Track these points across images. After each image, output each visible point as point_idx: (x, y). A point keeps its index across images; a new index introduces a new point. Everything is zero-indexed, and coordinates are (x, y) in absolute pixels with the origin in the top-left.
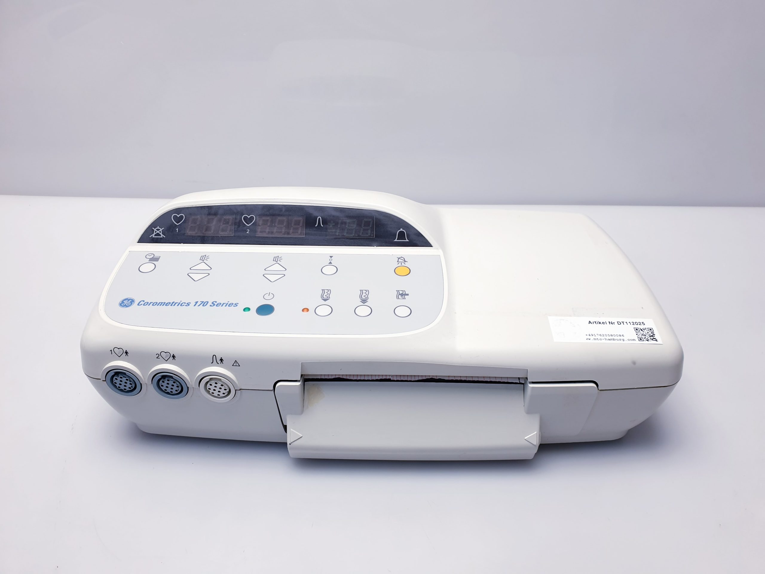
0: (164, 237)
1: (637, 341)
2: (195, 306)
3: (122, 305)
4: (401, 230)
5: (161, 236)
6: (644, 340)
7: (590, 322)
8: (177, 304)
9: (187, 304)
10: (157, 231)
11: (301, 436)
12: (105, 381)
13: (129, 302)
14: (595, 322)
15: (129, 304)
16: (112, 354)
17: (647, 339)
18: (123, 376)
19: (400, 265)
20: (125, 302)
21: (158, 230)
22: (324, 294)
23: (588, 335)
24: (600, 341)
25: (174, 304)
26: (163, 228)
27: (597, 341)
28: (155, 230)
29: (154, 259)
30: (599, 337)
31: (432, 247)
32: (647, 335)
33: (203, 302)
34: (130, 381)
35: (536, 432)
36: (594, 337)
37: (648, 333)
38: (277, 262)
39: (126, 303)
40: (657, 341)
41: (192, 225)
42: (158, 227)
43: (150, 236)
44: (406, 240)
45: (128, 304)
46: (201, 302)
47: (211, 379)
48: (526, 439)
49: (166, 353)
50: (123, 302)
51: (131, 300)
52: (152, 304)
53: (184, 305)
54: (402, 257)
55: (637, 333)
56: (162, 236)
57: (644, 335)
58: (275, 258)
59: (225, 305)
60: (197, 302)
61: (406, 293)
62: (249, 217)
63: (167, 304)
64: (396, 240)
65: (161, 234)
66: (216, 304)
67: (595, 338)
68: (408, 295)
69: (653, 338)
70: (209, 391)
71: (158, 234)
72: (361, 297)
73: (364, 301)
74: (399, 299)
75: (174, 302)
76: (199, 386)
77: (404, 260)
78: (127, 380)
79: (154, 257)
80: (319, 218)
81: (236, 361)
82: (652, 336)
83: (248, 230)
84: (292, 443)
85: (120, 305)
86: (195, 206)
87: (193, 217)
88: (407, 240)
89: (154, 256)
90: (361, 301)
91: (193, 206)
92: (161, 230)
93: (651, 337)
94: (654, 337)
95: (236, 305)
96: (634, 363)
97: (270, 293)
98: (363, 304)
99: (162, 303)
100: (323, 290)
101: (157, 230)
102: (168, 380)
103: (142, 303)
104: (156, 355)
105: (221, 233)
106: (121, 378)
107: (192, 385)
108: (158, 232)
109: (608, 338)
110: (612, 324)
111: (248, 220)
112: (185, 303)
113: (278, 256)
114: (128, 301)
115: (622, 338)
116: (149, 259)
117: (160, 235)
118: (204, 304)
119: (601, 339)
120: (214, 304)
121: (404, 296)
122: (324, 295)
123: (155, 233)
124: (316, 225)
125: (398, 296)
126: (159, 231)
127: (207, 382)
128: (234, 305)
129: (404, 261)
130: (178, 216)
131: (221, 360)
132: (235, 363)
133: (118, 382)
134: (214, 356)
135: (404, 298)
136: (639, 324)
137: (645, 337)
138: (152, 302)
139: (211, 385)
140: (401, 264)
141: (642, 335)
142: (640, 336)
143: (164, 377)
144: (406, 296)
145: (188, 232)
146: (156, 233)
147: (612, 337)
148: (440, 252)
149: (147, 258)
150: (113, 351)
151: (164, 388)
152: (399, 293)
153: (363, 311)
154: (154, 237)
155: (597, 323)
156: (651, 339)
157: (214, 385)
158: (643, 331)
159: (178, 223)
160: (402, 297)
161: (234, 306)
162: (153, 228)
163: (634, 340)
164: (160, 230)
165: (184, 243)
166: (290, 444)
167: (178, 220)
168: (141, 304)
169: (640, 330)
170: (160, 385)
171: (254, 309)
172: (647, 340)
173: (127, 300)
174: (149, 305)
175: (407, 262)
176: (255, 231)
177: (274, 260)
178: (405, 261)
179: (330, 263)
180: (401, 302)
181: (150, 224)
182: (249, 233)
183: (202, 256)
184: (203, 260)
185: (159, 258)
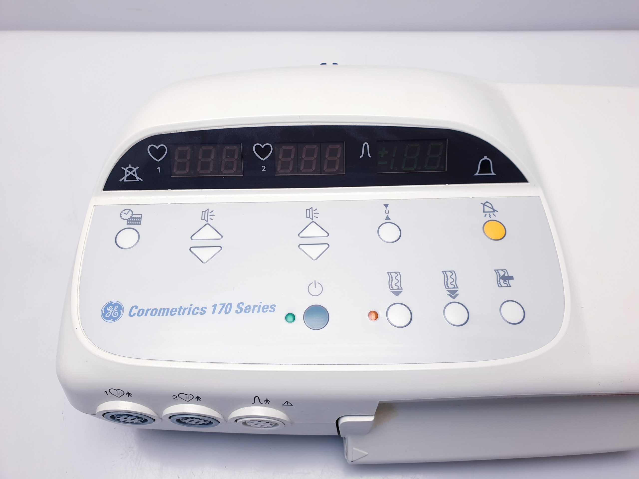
0: (142, 180)
2: (213, 313)
3: (106, 316)
4: (486, 158)
5: (136, 179)
8: (187, 311)
9: (202, 309)
10: (128, 171)
11: (367, 453)
12: (103, 417)
13: (115, 310)
15: (116, 314)
16: (107, 395)
18: (128, 416)
19: (488, 218)
20: (109, 310)
21: (130, 170)
22: (392, 282)
25: (182, 310)
26: (138, 168)
28: (126, 170)
29: (134, 221)
31: (527, 182)
33: (224, 305)
34: (138, 418)
38: (312, 219)
39: (111, 311)
41: (180, 161)
42: (130, 165)
43: (121, 180)
44: (491, 173)
45: (114, 315)
46: (221, 306)
47: (252, 420)
49: (186, 394)
50: (106, 310)
51: (117, 306)
52: (149, 312)
53: (197, 313)
54: (487, 202)
56: (138, 179)
58: (308, 212)
59: (257, 309)
61: (510, 275)
62: (263, 147)
63: (172, 312)
64: (477, 174)
65: (136, 175)
66: (243, 307)
68: (512, 278)
71: (131, 177)
72: (446, 285)
73: (453, 293)
74: (502, 287)
75: (181, 308)
76: (235, 422)
77: (492, 208)
78: (134, 418)
79: (133, 216)
80: (366, 145)
83: (264, 167)
84: (354, 461)
85: (103, 315)
86: (181, 132)
87: (179, 148)
88: (493, 174)
89: (132, 214)
90: (449, 293)
91: (177, 131)
92: (135, 170)
95: (272, 308)
97: (315, 282)
98: (453, 300)
100: (389, 274)
101: (128, 169)
103: (135, 311)
104: (173, 396)
105: (224, 173)
106: (125, 417)
107: (225, 421)
108: (131, 173)
111: (263, 152)
112: (198, 308)
113: (312, 208)
114: (113, 308)
116: (127, 220)
117: (135, 177)
118: (226, 308)
120: (241, 309)
121: (507, 281)
122: (393, 284)
123: (126, 176)
124: (361, 155)
125: (499, 280)
126: (133, 171)
128: (270, 309)
129: (492, 210)
130: (157, 148)
131: (267, 400)
132: (286, 403)
133: (121, 419)
134: (256, 397)
135: (509, 285)
138: (150, 309)
140: (490, 216)
144: (510, 281)
145: (175, 170)
146: (128, 175)
148: (539, 192)
149: (123, 219)
150: (108, 391)
152: (500, 275)
153: (456, 313)
154: (125, 180)
159: (158, 159)
160: (505, 282)
161: (269, 311)
162: (122, 168)
164: (133, 169)
165: (171, 189)
167: (158, 153)
168: (135, 314)
171: (299, 316)
173: (112, 306)
174: (146, 315)
175: (497, 211)
176: (275, 169)
177: (308, 216)
178: (494, 211)
179: (388, 218)
180: (506, 294)
181: (118, 161)
182: (265, 171)
183: (204, 213)
184: (206, 219)
185: (141, 217)
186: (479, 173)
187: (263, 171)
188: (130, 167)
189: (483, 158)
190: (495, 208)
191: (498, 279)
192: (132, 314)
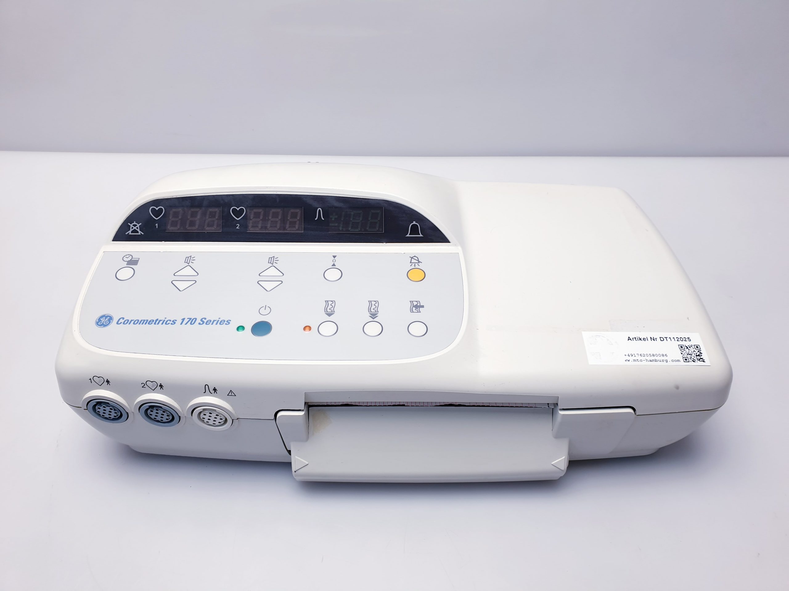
0: (143, 234)
1: (682, 363)
2: (181, 324)
3: (99, 324)
4: (414, 223)
5: (138, 233)
6: (690, 360)
7: (629, 339)
8: (161, 322)
9: (173, 321)
10: (133, 227)
11: (307, 463)
12: (87, 409)
13: (107, 320)
14: (635, 338)
15: (107, 322)
16: (91, 383)
17: (693, 359)
18: (106, 405)
19: (413, 267)
20: (102, 320)
21: (135, 225)
22: (327, 307)
23: (627, 355)
24: (640, 363)
25: (158, 322)
26: (141, 224)
27: (637, 363)
28: (131, 225)
29: (133, 262)
30: (639, 358)
31: (449, 242)
32: (693, 354)
33: (190, 319)
34: (115, 410)
35: (564, 457)
36: (633, 358)
37: (694, 351)
38: (273, 264)
39: (104, 320)
40: (704, 362)
41: (173, 219)
42: (135, 222)
43: (126, 233)
44: (420, 235)
45: (105, 323)
46: (189, 319)
47: (204, 410)
48: (553, 465)
49: (152, 382)
50: (99, 320)
51: (109, 318)
52: (133, 322)
53: (169, 323)
54: (415, 256)
55: (682, 352)
56: (140, 232)
57: (690, 354)
58: (270, 259)
59: (215, 322)
60: (183, 319)
61: (421, 305)
62: (238, 209)
63: (150, 322)
64: (408, 235)
66: (205, 321)
67: (636, 358)
68: (423, 307)
69: (699, 358)
70: (204, 420)
71: (135, 231)
72: (369, 310)
73: (374, 316)
74: (413, 312)
75: (157, 320)
76: (192, 415)
77: (418, 260)
78: (111, 409)
79: (133, 259)
80: (320, 210)
81: (231, 390)
82: (699, 355)
83: (238, 225)
84: (297, 471)
85: (97, 323)
86: (175, 197)
87: (174, 210)
89: (132, 258)
90: (370, 315)
91: (173, 196)
92: (138, 226)
93: (697, 357)
94: (701, 357)
95: (228, 322)
96: (677, 388)
97: (266, 306)
98: (373, 320)
99: (144, 320)
100: (327, 302)
101: (133, 225)
102: (157, 410)
103: (122, 321)
104: (142, 384)
105: (207, 229)
106: (104, 407)
107: (184, 415)
108: (135, 228)
109: (649, 358)
110: (654, 340)
111: (238, 213)
112: (170, 321)
113: (274, 257)
114: (106, 319)
115: (665, 358)
116: (127, 262)
117: (138, 231)
118: (192, 321)
119: (641, 361)
120: (203, 322)
121: (418, 308)
122: (328, 309)
123: (131, 230)
124: (316, 218)
126: (136, 227)
127: (200, 413)
128: (226, 322)
129: (417, 262)
130: (157, 209)
131: (215, 390)
132: (231, 392)
133: (101, 411)
134: (207, 386)
135: (419, 311)
136: (684, 339)
137: (691, 357)
138: (133, 320)
139: (205, 415)
140: (415, 266)
141: (688, 354)
142: (686, 356)
143: (152, 407)
144: (421, 309)
145: (169, 227)
146: (133, 229)
147: (653, 358)
148: (458, 250)
149: (124, 261)
150: (92, 379)
151: (153, 417)
152: (413, 304)
153: (373, 329)
154: (130, 234)
155: (637, 339)
156: (697, 359)
157: (208, 414)
158: (689, 348)
159: (157, 218)
160: (417, 309)
161: (226, 324)
162: (129, 224)
163: (678, 361)
164: (136, 225)
165: (165, 241)
166: (295, 472)
167: (157, 213)
168: (121, 323)
169: (686, 348)
170: (149, 414)
171: (248, 328)
172: (693, 361)
173: (105, 317)
174: (129, 324)
175: (421, 263)
176: (246, 227)
177: (270, 262)
178: (419, 262)
179: (334, 265)
180: (416, 316)
181: (126, 218)
182: (239, 228)
183: (187, 258)
184: (189, 262)
185: (139, 260)
186: (409, 235)
187: (237, 228)
188: (135, 223)
189: (413, 222)
190: (420, 260)
191: (412, 307)
192: (119, 323)
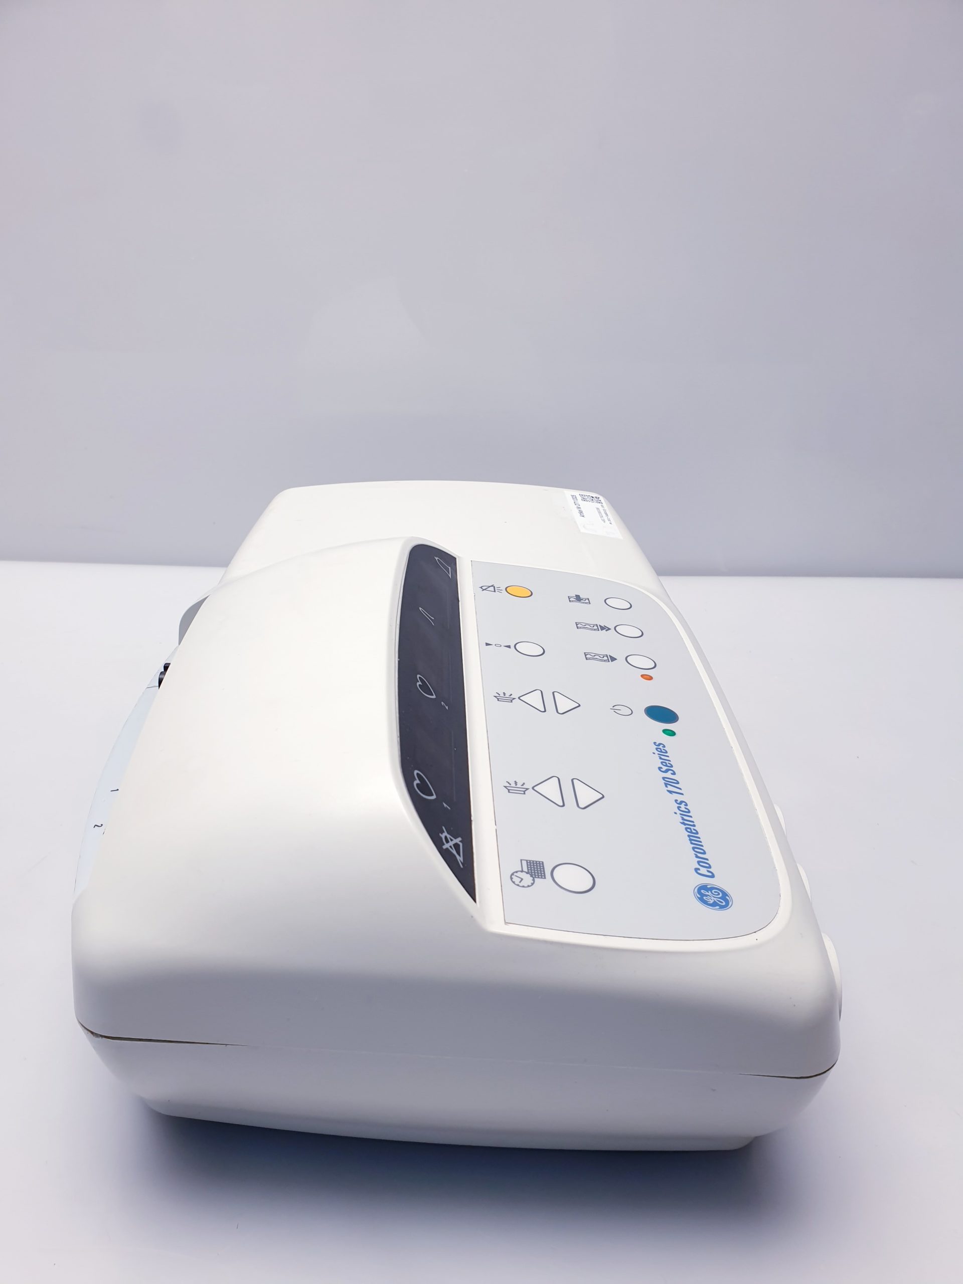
0: (460, 839)
2: (682, 794)
3: (724, 904)
5: (459, 844)
8: (687, 818)
13: (709, 894)
15: (715, 892)
19: (503, 592)
20: (712, 901)
21: (447, 840)
22: (598, 659)
26: (443, 828)
28: (447, 846)
33: (666, 784)
39: (713, 898)
42: (440, 835)
43: (461, 866)
45: (719, 894)
46: (668, 786)
50: (714, 904)
51: (702, 891)
52: (700, 856)
53: (687, 808)
54: (482, 588)
56: (458, 842)
60: (671, 792)
61: (574, 596)
62: (421, 683)
63: (693, 833)
65: (455, 840)
68: (578, 596)
71: (456, 848)
73: (604, 628)
74: (589, 602)
79: (525, 869)
85: (723, 908)
89: (522, 871)
97: (611, 709)
99: (691, 840)
100: (587, 658)
101: (447, 842)
108: (451, 844)
112: (678, 809)
114: (707, 896)
116: (535, 879)
122: (601, 659)
123: (455, 852)
126: (449, 839)
130: (418, 781)
135: (587, 599)
144: (581, 597)
146: (453, 848)
152: (575, 601)
154: (461, 859)
159: (433, 795)
160: (583, 600)
161: (664, 748)
162: (444, 847)
164: (446, 837)
168: (709, 872)
173: (704, 898)
174: (707, 859)
178: (492, 586)
180: (597, 602)
183: (510, 791)
184: (524, 790)
185: (527, 861)
188: (443, 837)
190: (489, 585)
191: (581, 602)
192: (710, 874)
